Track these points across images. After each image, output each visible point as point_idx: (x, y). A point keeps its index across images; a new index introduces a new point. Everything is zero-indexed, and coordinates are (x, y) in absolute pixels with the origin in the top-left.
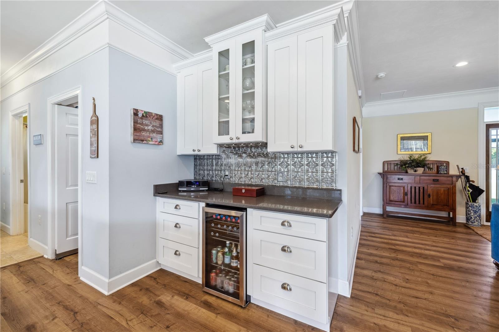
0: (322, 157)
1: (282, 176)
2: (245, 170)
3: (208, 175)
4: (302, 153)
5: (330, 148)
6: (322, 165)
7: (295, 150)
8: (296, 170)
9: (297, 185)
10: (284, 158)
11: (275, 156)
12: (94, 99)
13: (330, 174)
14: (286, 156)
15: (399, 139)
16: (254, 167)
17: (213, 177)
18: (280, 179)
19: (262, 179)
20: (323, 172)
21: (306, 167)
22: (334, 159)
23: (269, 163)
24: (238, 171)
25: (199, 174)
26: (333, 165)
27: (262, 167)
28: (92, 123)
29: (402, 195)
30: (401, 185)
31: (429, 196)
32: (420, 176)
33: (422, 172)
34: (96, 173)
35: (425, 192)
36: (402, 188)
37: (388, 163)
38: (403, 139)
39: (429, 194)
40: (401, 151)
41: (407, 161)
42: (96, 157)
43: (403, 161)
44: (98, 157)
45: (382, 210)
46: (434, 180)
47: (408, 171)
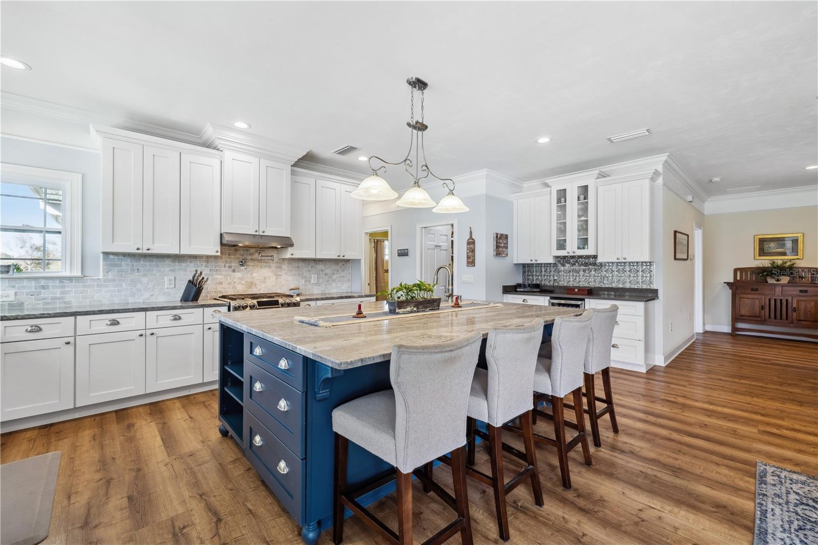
0: (642, 265)
1: (607, 280)
2: (573, 276)
3: (536, 279)
4: (625, 263)
5: (647, 260)
6: (642, 271)
7: (620, 261)
8: (619, 275)
9: (621, 286)
10: (609, 266)
11: (601, 265)
12: (470, 228)
13: (648, 278)
14: (611, 264)
15: (757, 241)
16: (581, 273)
17: (542, 281)
18: (606, 282)
19: (589, 282)
20: (642, 276)
21: (628, 273)
22: (652, 267)
23: (595, 270)
24: (567, 276)
25: (528, 279)
26: (651, 271)
27: (589, 272)
28: (469, 243)
29: (757, 309)
30: (756, 296)
31: (794, 310)
32: (783, 286)
33: (787, 281)
34: (472, 276)
35: (789, 305)
36: (757, 301)
37: (741, 270)
38: (762, 241)
39: (794, 308)
40: (760, 256)
41: (768, 267)
42: (473, 266)
43: (761, 267)
44: (474, 266)
45: (731, 327)
46: (801, 291)
47: (768, 280)
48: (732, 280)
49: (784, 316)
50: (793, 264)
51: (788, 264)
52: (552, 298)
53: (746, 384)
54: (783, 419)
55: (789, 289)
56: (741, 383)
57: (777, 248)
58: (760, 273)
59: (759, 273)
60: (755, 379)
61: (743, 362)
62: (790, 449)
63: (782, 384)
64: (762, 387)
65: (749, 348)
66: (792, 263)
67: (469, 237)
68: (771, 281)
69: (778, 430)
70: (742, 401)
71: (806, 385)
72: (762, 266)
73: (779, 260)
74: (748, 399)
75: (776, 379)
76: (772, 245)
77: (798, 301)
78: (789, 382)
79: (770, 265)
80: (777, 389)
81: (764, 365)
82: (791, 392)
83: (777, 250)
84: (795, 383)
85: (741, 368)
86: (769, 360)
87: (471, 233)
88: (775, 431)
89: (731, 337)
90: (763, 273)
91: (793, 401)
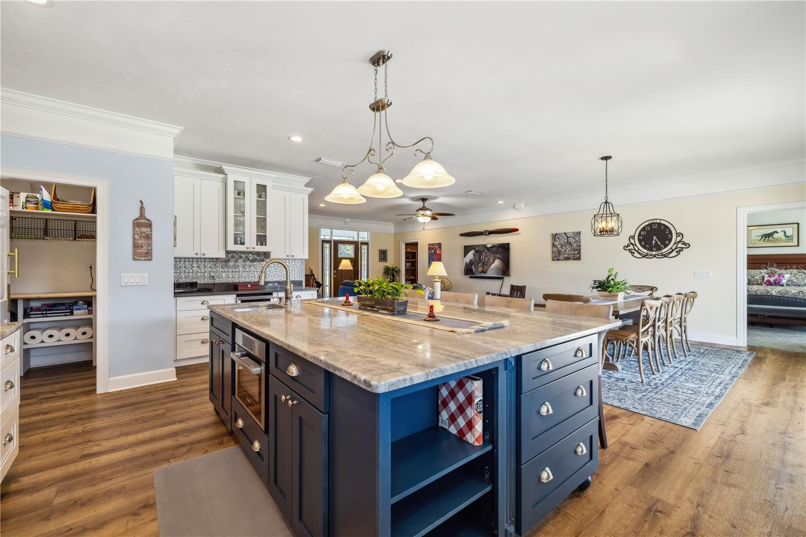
12: (141, 201)
28: (137, 224)
34: (147, 275)
42: (148, 260)
44: (151, 259)
52: (238, 296)
67: (137, 215)
87: (142, 209)
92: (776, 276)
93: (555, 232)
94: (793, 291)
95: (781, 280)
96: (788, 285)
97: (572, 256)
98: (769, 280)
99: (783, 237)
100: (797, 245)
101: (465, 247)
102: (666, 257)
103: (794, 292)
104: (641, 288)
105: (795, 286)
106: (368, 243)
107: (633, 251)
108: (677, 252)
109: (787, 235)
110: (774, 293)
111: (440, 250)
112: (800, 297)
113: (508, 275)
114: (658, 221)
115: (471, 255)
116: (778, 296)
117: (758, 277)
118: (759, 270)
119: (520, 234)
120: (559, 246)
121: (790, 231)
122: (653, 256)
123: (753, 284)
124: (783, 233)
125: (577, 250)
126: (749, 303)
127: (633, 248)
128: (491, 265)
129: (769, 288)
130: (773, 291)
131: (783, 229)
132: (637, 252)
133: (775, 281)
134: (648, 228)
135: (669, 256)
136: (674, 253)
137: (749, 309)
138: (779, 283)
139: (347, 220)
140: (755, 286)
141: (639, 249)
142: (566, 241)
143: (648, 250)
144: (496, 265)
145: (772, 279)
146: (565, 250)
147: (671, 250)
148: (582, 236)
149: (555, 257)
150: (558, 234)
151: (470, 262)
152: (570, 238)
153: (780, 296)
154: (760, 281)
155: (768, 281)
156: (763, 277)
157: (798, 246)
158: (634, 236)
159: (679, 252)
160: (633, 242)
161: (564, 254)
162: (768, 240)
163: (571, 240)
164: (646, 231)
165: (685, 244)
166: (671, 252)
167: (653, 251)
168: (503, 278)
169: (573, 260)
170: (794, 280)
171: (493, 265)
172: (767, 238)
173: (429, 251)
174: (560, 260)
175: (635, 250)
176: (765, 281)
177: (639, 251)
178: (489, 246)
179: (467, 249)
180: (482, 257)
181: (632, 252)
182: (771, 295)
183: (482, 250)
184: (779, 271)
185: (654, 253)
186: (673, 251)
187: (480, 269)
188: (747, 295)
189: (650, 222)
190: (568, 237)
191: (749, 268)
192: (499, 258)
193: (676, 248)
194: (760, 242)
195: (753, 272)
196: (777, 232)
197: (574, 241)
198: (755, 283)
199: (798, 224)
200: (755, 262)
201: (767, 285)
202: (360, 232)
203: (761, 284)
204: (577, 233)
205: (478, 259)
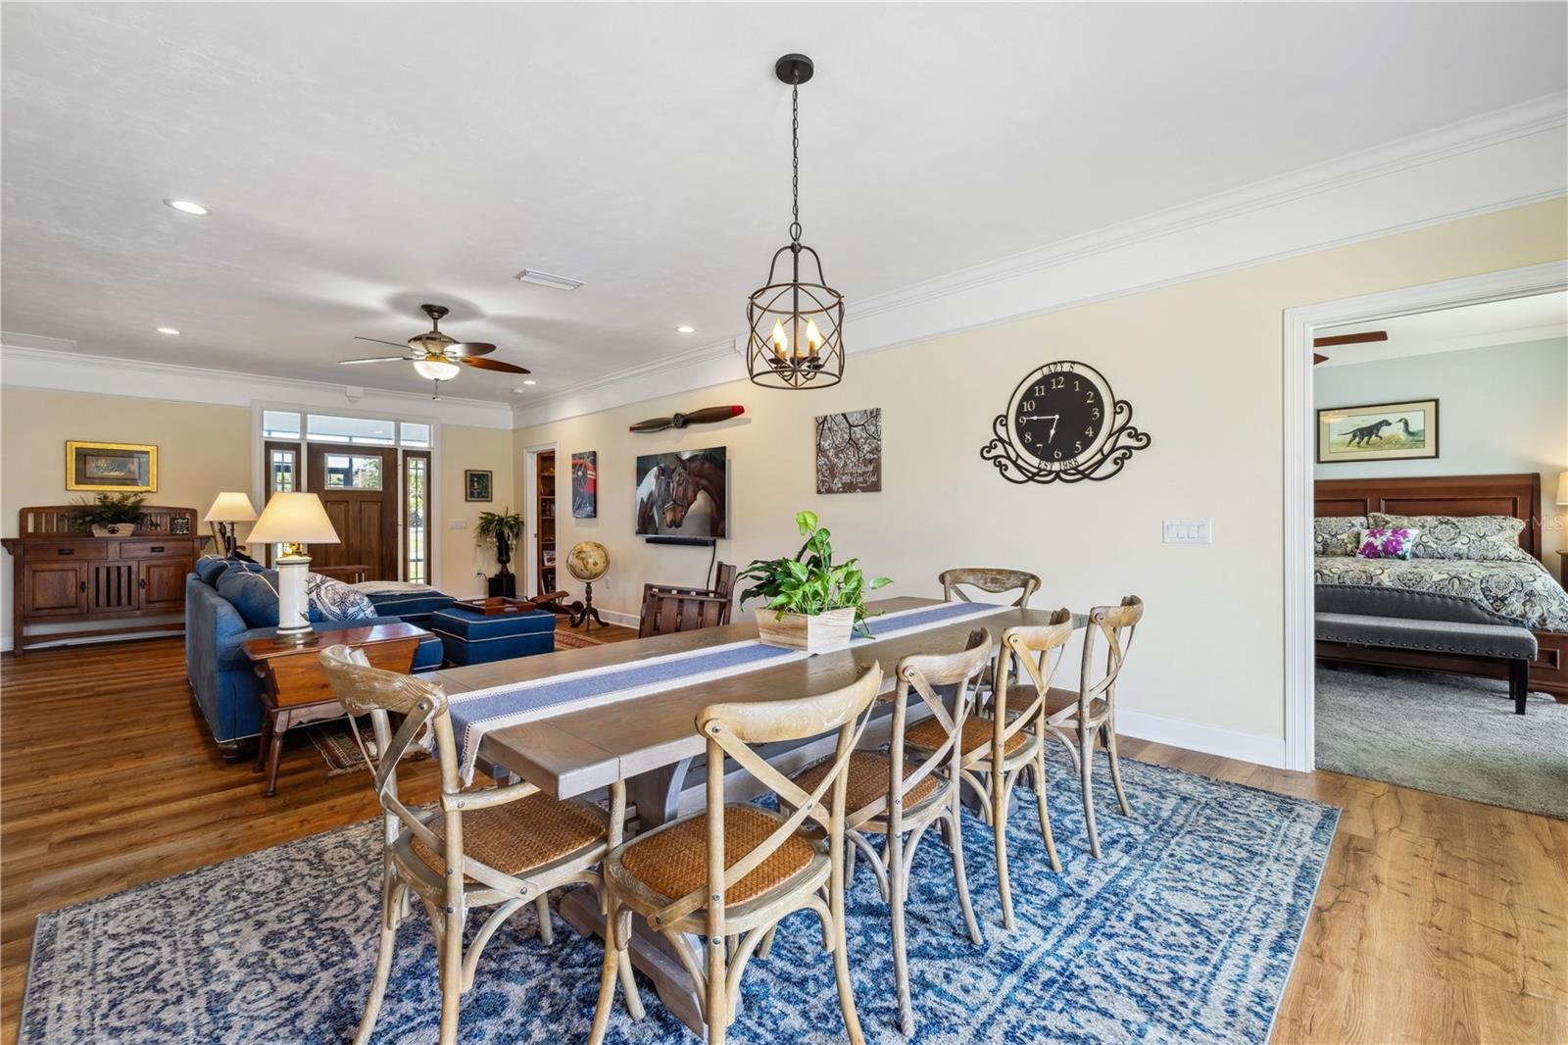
15: (71, 453)
29: (71, 590)
30: (69, 566)
31: (142, 584)
32: (122, 542)
33: (130, 533)
35: (133, 577)
36: (71, 574)
37: (38, 512)
38: (83, 456)
39: (143, 580)
40: (77, 483)
41: (94, 507)
43: (82, 506)
45: (12, 638)
46: (153, 549)
47: (94, 532)
48: (14, 534)
49: (124, 599)
50: (141, 501)
51: (132, 500)
53: (33, 754)
54: (104, 798)
55: (132, 546)
56: (26, 756)
57: (112, 470)
58: (80, 518)
59: (75, 518)
60: (59, 737)
61: (33, 707)
62: (111, 852)
63: (109, 729)
64: (71, 748)
65: (52, 675)
66: (138, 499)
68: (99, 532)
69: (92, 824)
70: (21, 795)
71: (153, 716)
72: (82, 504)
73: (115, 492)
74: (35, 785)
75: (100, 723)
76: (102, 462)
77: (149, 568)
78: (126, 720)
79: (98, 503)
80: (100, 742)
81: (80, 702)
82: (125, 739)
83: (112, 474)
84: (133, 719)
85: (28, 722)
86: (91, 688)
88: (87, 829)
89: (12, 659)
90: (84, 518)
91: (125, 755)
92: (1389, 533)
93: (822, 414)
94: (1434, 574)
95: (1399, 543)
96: (1415, 556)
97: (861, 479)
98: (1372, 543)
99: (1403, 436)
100: (1434, 454)
101: (640, 459)
102: (1087, 477)
103: (1437, 577)
104: (996, 579)
105: (1432, 557)
106: (430, 453)
107: (1004, 461)
108: (1115, 462)
109: (1411, 430)
110: (1386, 581)
111: (595, 469)
112: (1453, 594)
113: (723, 536)
114: (1066, 368)
115: (650, 482)
116: (1397, 591)
117: (1344, 536)
118: (1347, 519)
119: (749, 421)
120: (831, 453)
121: (1418, 419)
122: (1052, 476)
123: (1334, 554)
124: (1402, 424)
125: (871, 461)
126: (1319, 609)
127: (1004, 454)
128: (689, 505)
129: (1374, 566)
130: (1385, 576)
131: (1403, 415)
132: (1015, 463)
133: (1385, 545)
134: (1040, 390)
135: (1095, 475)
136: (1108, 467)
137: (1320, 627)
138: (1396, 550)
139: (353, 390)
140: (1338, 559)
141: (1018, 456)
142: (847, 437)
143: (1042, 458)
144: (699, 508)
145: (1378, 542)
146: (846, 464)
147: (1099, 457)
148: (884, 423)
149: (823, 482)
150: (829, 419)
151: (649, 498)
152: (856, 429)
153: (1402, 591)
154: (1350, 546)
155: (1370, 545)
156: (1358, 536)
157: (1437, 456)
158: (1006, 417)
159: (1120, 462)
160: (1004, 437)
161: (843, 474)
162: (1367, 443)
163: (858, 432)
164: (1037, 400)
165: (1136, 435)
166: (1100, 463)
167: (1052, 460)
168: (714, 544)
169: (864, 490)
170: (1431, 544)
171: (693, 507)
172: (1366, 439)
173: (573, 473)
174: (833, 492)
175: (1008, 458)
176: (1361, 546)
177: (1020, 462)
178: (686, 456)
179: (643, 465)
180: (672, 485)
181: (1000, 465)
182: (1380, 587)
183: (672, 467)
184: (1394, 520)
185: (1056, 466)
186: (1105, 458)
187: (669, 517)
188: (1317, 586)
189: (1046, 371)
190: (851, 426)
191: (1318, 514)
192: (705, 489)
193: (1113, 450)
194: (1348, 449)
195: (1333, 522)
196: (1389, 424)
197: (864, 436)
198: (1339, 551)
199: (1437, 401)
200: (1333, 499)
201: (1368, 556)
202: (402, 424)
203: (1352, 554)
204: (871, 413)
205: (665, 490)
